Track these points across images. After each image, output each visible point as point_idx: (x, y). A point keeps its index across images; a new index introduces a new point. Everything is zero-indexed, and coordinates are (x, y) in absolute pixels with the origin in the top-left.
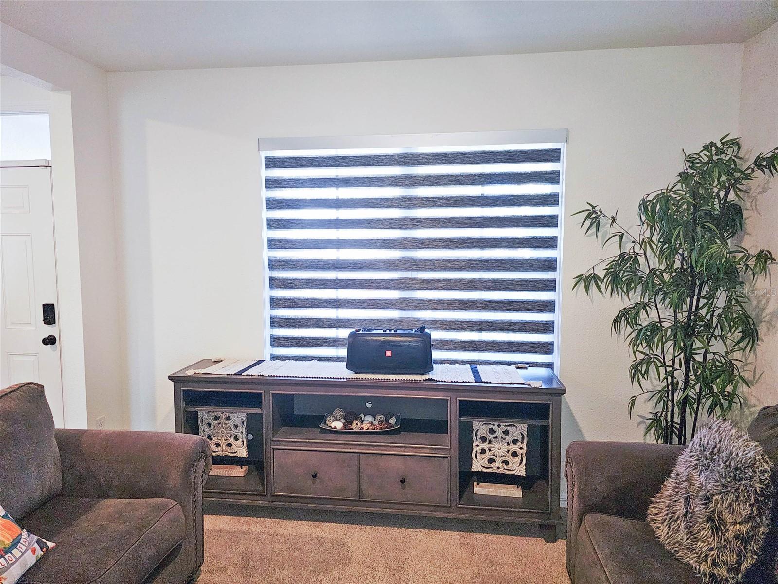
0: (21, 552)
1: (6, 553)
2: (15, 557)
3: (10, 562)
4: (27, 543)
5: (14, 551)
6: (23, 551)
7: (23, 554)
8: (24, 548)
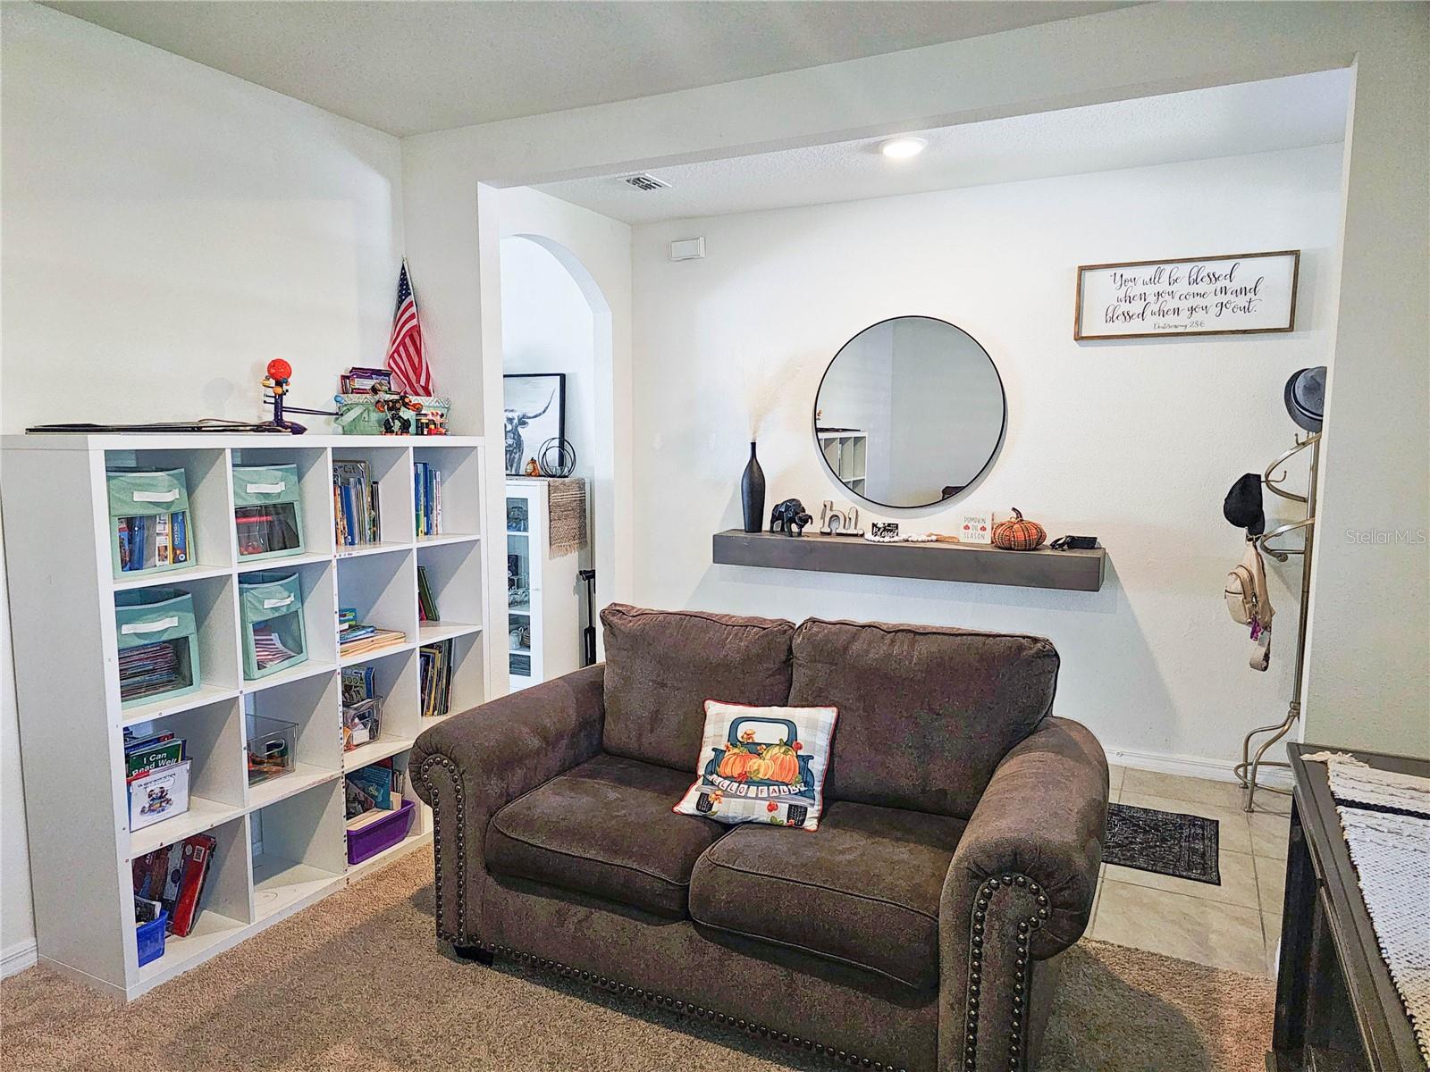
0: (757, 794)
1: (746, 783)
2: (747, 793)
3: (738, 793)
4: (774, 794)
5: (753, 789)
6: (760, 796)
7: (756, 798)
8: (765, 795)
